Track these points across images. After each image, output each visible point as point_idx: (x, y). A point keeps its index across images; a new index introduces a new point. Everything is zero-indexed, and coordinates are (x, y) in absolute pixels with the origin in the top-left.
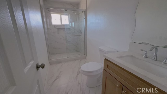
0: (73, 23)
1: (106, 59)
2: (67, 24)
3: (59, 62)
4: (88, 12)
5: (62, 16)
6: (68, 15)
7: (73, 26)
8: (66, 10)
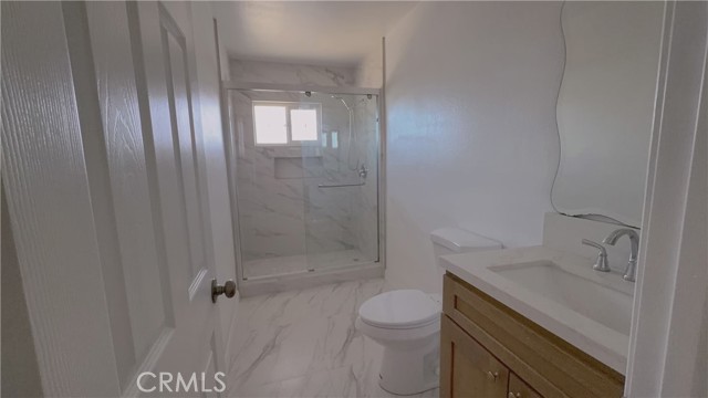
0: (335, 136)
1: (449, 275)
2: (309, 141)
3: (273, 289)
4: (389, 99)
5: (292, 111)
6: (317, 107)
7: (335, 144)
8: (308, 93)
